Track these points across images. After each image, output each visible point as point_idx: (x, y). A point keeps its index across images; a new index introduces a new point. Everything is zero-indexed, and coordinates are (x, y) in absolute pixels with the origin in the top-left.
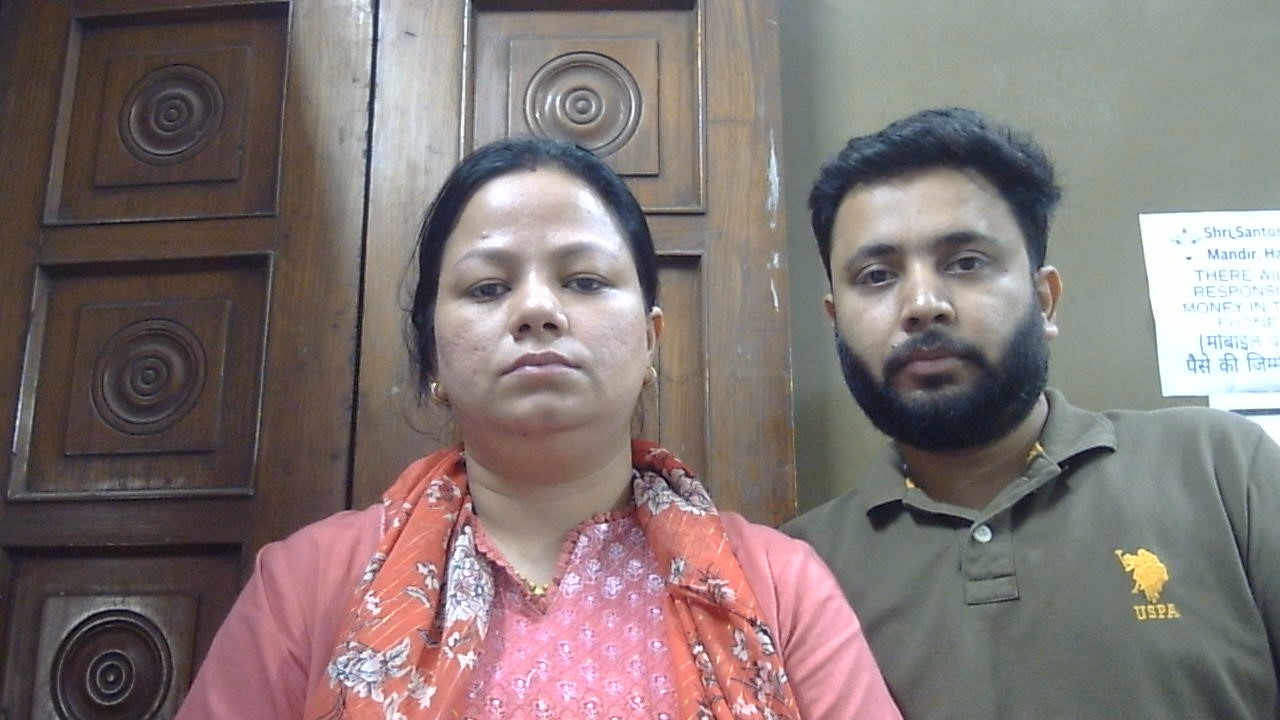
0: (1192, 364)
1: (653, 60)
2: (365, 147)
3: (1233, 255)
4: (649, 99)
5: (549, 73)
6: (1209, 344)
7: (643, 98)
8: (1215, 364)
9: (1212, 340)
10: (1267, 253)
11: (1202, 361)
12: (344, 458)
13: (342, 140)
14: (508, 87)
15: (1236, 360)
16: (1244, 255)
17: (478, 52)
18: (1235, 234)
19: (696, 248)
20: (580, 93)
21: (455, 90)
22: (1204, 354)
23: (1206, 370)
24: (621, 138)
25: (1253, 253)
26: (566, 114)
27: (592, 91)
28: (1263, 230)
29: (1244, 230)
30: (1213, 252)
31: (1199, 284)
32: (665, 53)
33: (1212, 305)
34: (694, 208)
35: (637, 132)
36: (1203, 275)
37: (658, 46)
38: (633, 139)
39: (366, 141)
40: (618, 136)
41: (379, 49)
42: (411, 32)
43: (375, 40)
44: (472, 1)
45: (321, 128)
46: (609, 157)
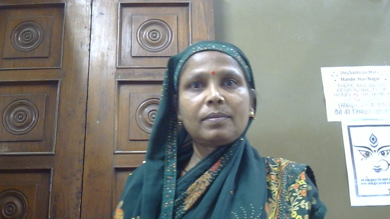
0: (336, 112)
1: (176, 22)
2: (89, 48)
3: (348, 79)
4: (174, 33)
5: (144, 25)
7: (173, 33)
8: (343, 112)
9: (342, 105)
10: (359, 79)
11: (339, 111)
12: (83, 143)
13: (81, 46)
14: (132, 29)
15: (349, 111)
16: (352, 79)
17: (123, 19)
18: (349, 73)
20: (154, 31)
21: (116, 31)
22: (340, 109)
23: (340, 114)
25: (354, 79)
26: (150, 38)
27: (158, 31)
28: (358, 72)
29: (352, 72)
30: (343, 79)
31: (338, 88)
32: (179, 20)
33: (342, 94)
36: (340, 85)
37: (177, 17)
38: (170, 45)
39: (89, 46)
40: (166, 45)
41: (92, 18)
42: (102, 13)
43: (91, 16)
44: (121, 4)
45: (75, 42)
46: (163, 51)
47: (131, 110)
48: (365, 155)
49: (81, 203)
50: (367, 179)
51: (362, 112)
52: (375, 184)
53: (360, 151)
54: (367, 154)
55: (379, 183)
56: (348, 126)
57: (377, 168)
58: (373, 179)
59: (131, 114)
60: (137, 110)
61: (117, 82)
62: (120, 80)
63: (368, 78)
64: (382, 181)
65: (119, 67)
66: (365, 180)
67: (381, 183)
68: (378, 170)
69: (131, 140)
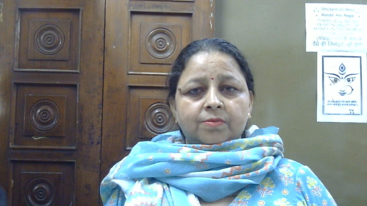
0: (314, 44)
3: (328, 15)
6: (319, 38)
8: (320, 44)
9: (320, 38)
10: (336, 15)
11: (317, 43)
12: (102, 64)
15: (325, 43)
16: (331, 15)
18: (329, 9)
19: (192, 11)
22: (317, 41)
23: (317, 45)
28: (336, 9)
30: (323, 14)
31: (318, 23)
33: (321, 28)
36: (320, 20)
47: (141, 37)
48: (333, 81)
49: (102, 112)
50: (333, 100)
51: (336, 44)
52: (339, 105)
53: (329, 77)
54: (336, 81)
55: (343, 105)
56: (322, 56)
57: (343, 92)
58: (338, 101)
59: (142, 41)
60: (147, 37)
61: (129, 13)
62: (132, 10)
63: (345, 15)
64: (345, 103)
66: (331, 102)
67: (344, 105)
68: (343, 94)
69: (141, 63)
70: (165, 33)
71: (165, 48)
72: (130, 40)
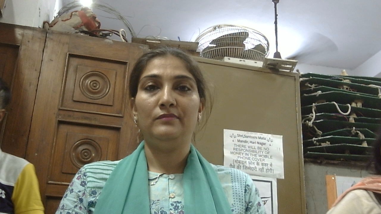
1: (114, 76)
2: (36, 88)
3: (243, 141)
4: (112, 86)
5: (87, 75)
8: (236, 167)
9: (236, 161)
10: (250, 142)
11: (233, 166)
13: (30, 86)
14: (76, 77)
15: (240, 166)
16: (246, 142)
17: (69, 67)
18: (244, 136)
19: (120, 125)
20: (95, 82)
21: (62, 77)
22: (234, 164)
24: (104, 95)
25: (247, 142)
26: (91, 87)
27: (98, 82)
28: (250, 136)
29: (246, 136)
30: (239, 140)
31: (234, 147)
32: (118, 75)
33: (237, 152)
34: (121, 115)
35: (108, 94)
36: (236, 145)
37: (116, 73)
38: (107, 95)
39: (36, 87)
40: (103, 94)
41: (42, 62)
42: (52, 59)
43: (42, 60)
44: (69, 54)
45: (24, 82)
46: (100, 100)
47: (67, 146)
51: (250, 168)
59: (66, 151)
60: (72, 147)
61: (57, 121)
62: (60, 120)
63: (257, 142)
65: (61, 108)
69: (63, 173)
70: (92, 145)
71: (90, 159)
72: (53, 148)
